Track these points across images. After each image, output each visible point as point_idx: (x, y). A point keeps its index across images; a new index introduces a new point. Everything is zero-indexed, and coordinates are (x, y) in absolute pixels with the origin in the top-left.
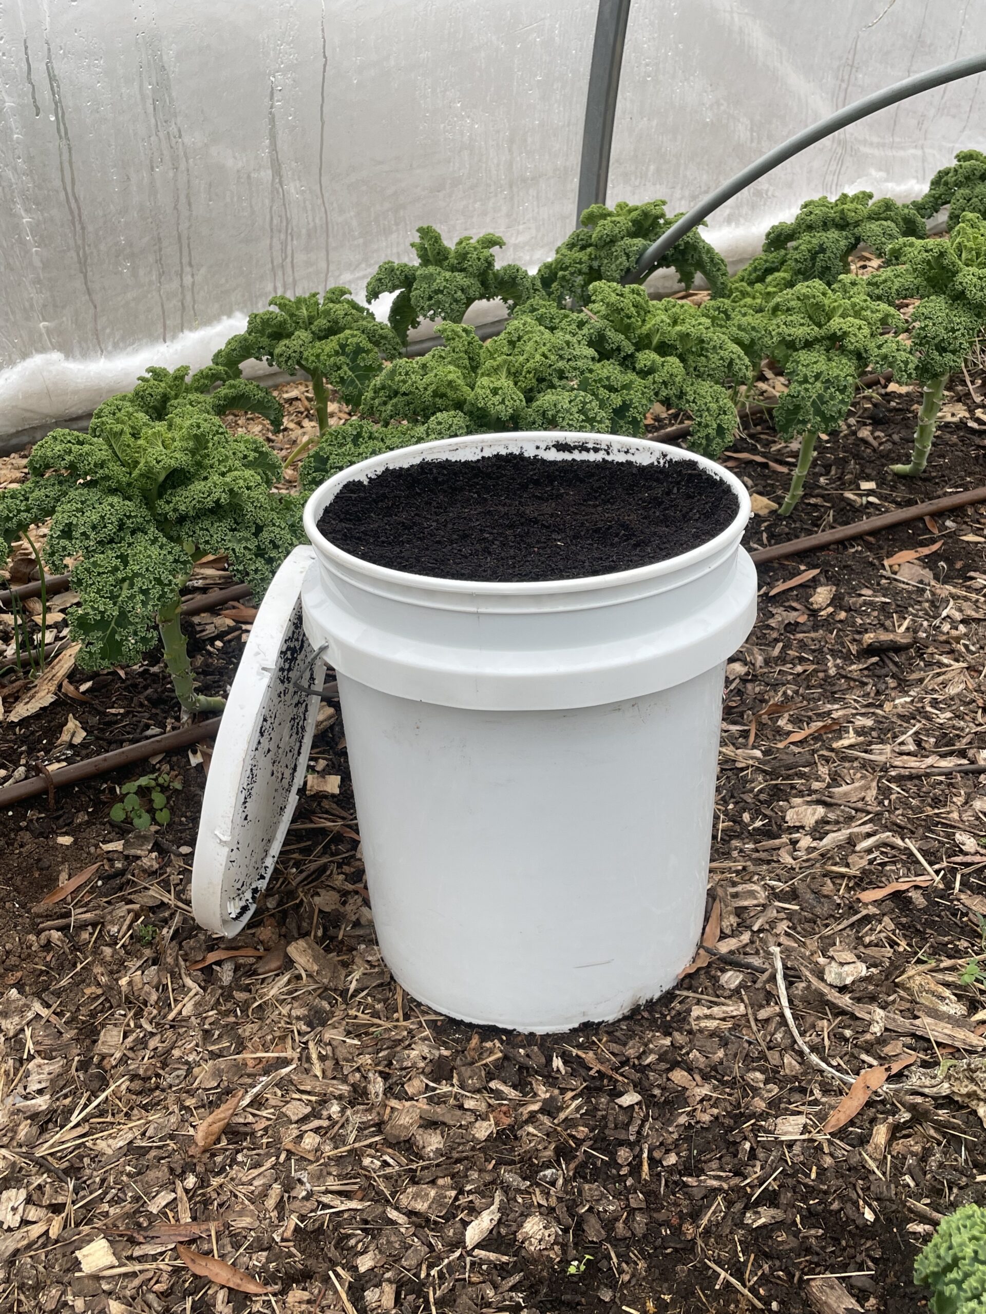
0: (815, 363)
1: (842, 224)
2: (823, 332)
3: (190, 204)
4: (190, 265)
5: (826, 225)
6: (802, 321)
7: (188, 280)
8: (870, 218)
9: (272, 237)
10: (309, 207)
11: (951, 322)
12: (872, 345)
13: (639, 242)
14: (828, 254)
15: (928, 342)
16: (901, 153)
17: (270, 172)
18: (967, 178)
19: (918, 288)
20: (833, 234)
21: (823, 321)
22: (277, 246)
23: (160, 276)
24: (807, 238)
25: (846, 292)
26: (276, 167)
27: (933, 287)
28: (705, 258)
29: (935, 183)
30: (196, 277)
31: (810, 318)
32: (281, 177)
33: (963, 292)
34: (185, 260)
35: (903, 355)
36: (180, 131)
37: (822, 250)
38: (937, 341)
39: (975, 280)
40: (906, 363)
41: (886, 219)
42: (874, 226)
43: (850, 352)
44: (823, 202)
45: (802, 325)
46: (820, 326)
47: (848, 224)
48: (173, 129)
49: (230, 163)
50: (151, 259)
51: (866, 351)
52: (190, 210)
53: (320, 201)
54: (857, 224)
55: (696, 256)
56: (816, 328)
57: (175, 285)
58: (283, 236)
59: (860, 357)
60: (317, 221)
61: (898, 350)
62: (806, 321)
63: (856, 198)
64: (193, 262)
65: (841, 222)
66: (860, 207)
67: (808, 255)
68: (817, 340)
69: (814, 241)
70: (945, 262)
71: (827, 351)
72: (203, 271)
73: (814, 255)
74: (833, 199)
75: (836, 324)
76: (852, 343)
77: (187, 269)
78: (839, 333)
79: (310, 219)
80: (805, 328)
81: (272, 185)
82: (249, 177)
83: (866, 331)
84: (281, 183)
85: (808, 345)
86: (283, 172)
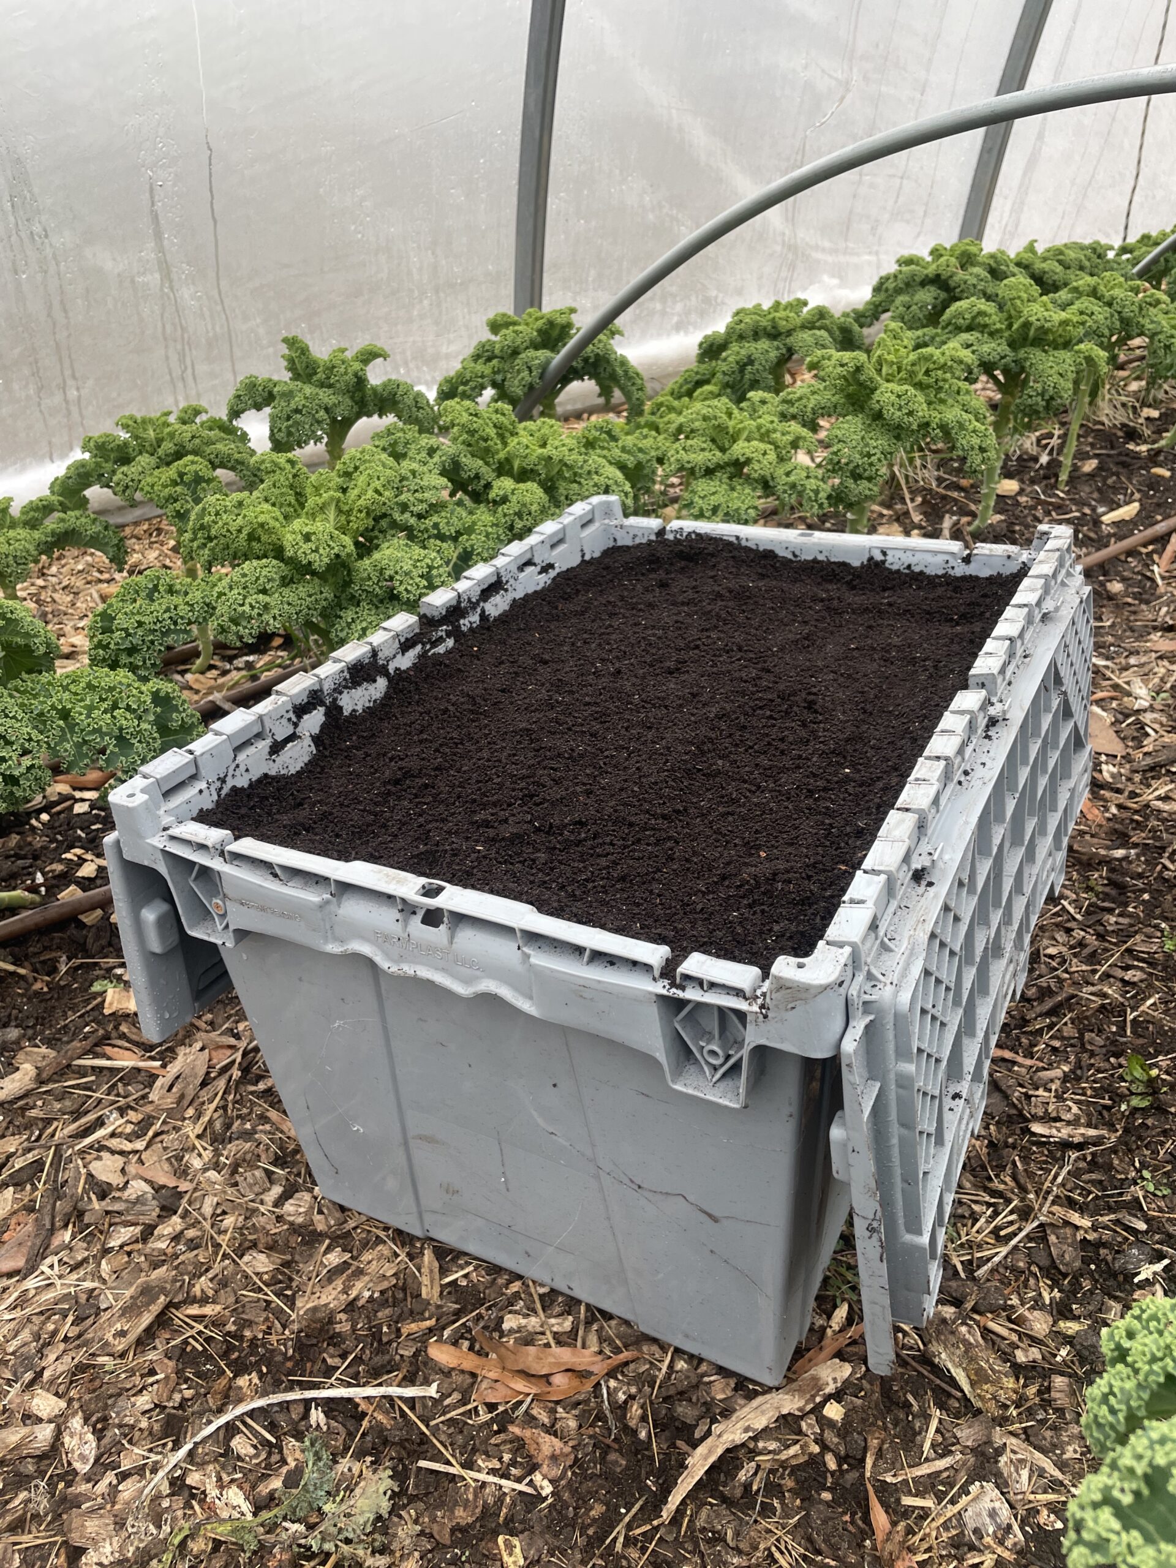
0: (714, 493)
1: (774, 334)
2: (726, 457)
3: (65, 311)
4: (74, 377)
5: (757, 334)
6: (704, 445)
7: (73, 394)
8: (803, 327)
9: (166, 347)
10: (207, 314)
11: (867, 445)
12: (780, 472)
13: (543, 354)
14: (757, 366)
15: (841, 469)
16: (854, 260)
17: (157, 276)
18: (908, 285)
19: (835, 407)
20: (764, 344)
21: (727, 445)
22: (174, 358)
23: (40, 389)
24: (736, 349)
25: (755, 411)
26: (166, 269)
27: (853, 405)
28: (620, 372)
29: (877, 290)
30: (83, 392)
31: (713, 441)
32: (171, 281)
33: (880, 411)
34: (68, 373)
35: (812, 484)
36: (45, 230)
37: (750, 361)
38: (851, 466)
39: (893, 398)
40: (817, 492)
41: (819, 329)
42: (806, 336)
43: (756, 481)
44: (757, 310)
45: (703, 450)
46: (723, 450)
47: (780, 334)
48: (37, 228)
49: (109, 265)
50: (26, 371)
51: (773, 478)
52: (67, 317)
53: (219, 308)
54: (789, 333)
55: (609, 370)
56: (718, 454)
57: (58, 399)
58: (179, 347)
59: (766, 486)
60: (218, 329)
61: (808, 477)
62: (708, 445)
63: (790, 306)
64: (77, 375)
65: (773, 331)
66: (792, 315)
67: (736, 367)
68: (719, 467)
69: (743, 352)
70: (862, 378)
71: (730, 478)
72: (90, 383)
73: (742, 367)
74: (766, 305)
75: (740, 449)
76: (755, 470)
77: (70, 382)
78: (742, 459)
79: (210, 327)
80: (707, 454)
81: (161, 290)
82: (133, 281)
83: (772, 456)
84: (171, 288)
85: (709, 472)
86: (174, 276)
